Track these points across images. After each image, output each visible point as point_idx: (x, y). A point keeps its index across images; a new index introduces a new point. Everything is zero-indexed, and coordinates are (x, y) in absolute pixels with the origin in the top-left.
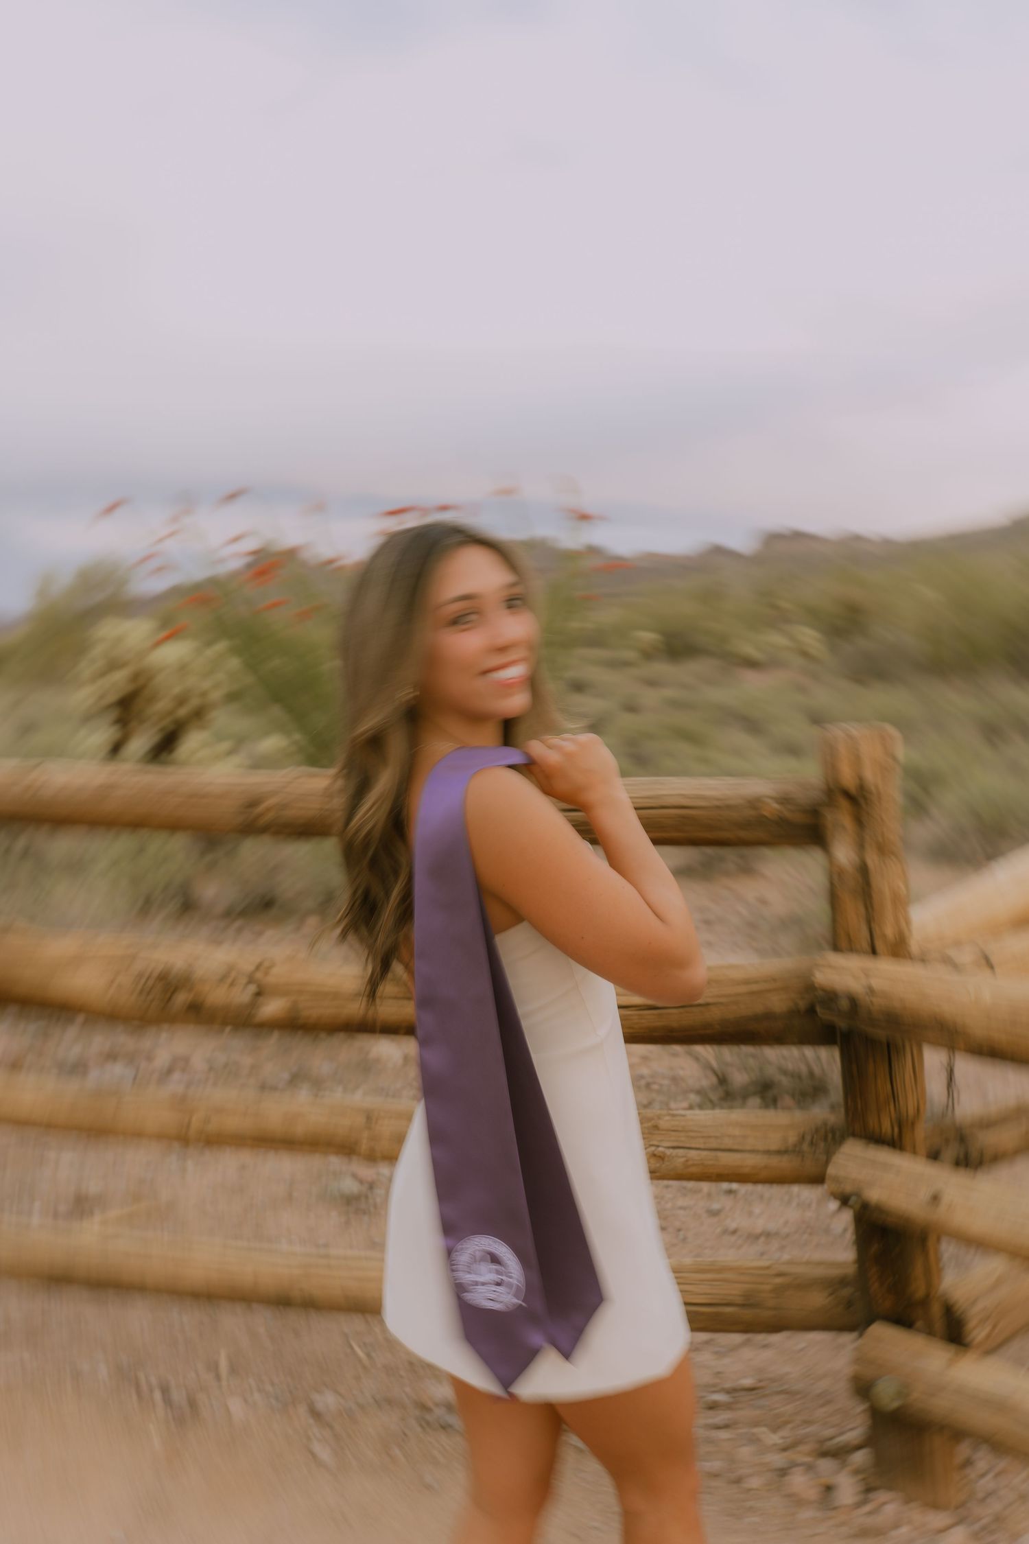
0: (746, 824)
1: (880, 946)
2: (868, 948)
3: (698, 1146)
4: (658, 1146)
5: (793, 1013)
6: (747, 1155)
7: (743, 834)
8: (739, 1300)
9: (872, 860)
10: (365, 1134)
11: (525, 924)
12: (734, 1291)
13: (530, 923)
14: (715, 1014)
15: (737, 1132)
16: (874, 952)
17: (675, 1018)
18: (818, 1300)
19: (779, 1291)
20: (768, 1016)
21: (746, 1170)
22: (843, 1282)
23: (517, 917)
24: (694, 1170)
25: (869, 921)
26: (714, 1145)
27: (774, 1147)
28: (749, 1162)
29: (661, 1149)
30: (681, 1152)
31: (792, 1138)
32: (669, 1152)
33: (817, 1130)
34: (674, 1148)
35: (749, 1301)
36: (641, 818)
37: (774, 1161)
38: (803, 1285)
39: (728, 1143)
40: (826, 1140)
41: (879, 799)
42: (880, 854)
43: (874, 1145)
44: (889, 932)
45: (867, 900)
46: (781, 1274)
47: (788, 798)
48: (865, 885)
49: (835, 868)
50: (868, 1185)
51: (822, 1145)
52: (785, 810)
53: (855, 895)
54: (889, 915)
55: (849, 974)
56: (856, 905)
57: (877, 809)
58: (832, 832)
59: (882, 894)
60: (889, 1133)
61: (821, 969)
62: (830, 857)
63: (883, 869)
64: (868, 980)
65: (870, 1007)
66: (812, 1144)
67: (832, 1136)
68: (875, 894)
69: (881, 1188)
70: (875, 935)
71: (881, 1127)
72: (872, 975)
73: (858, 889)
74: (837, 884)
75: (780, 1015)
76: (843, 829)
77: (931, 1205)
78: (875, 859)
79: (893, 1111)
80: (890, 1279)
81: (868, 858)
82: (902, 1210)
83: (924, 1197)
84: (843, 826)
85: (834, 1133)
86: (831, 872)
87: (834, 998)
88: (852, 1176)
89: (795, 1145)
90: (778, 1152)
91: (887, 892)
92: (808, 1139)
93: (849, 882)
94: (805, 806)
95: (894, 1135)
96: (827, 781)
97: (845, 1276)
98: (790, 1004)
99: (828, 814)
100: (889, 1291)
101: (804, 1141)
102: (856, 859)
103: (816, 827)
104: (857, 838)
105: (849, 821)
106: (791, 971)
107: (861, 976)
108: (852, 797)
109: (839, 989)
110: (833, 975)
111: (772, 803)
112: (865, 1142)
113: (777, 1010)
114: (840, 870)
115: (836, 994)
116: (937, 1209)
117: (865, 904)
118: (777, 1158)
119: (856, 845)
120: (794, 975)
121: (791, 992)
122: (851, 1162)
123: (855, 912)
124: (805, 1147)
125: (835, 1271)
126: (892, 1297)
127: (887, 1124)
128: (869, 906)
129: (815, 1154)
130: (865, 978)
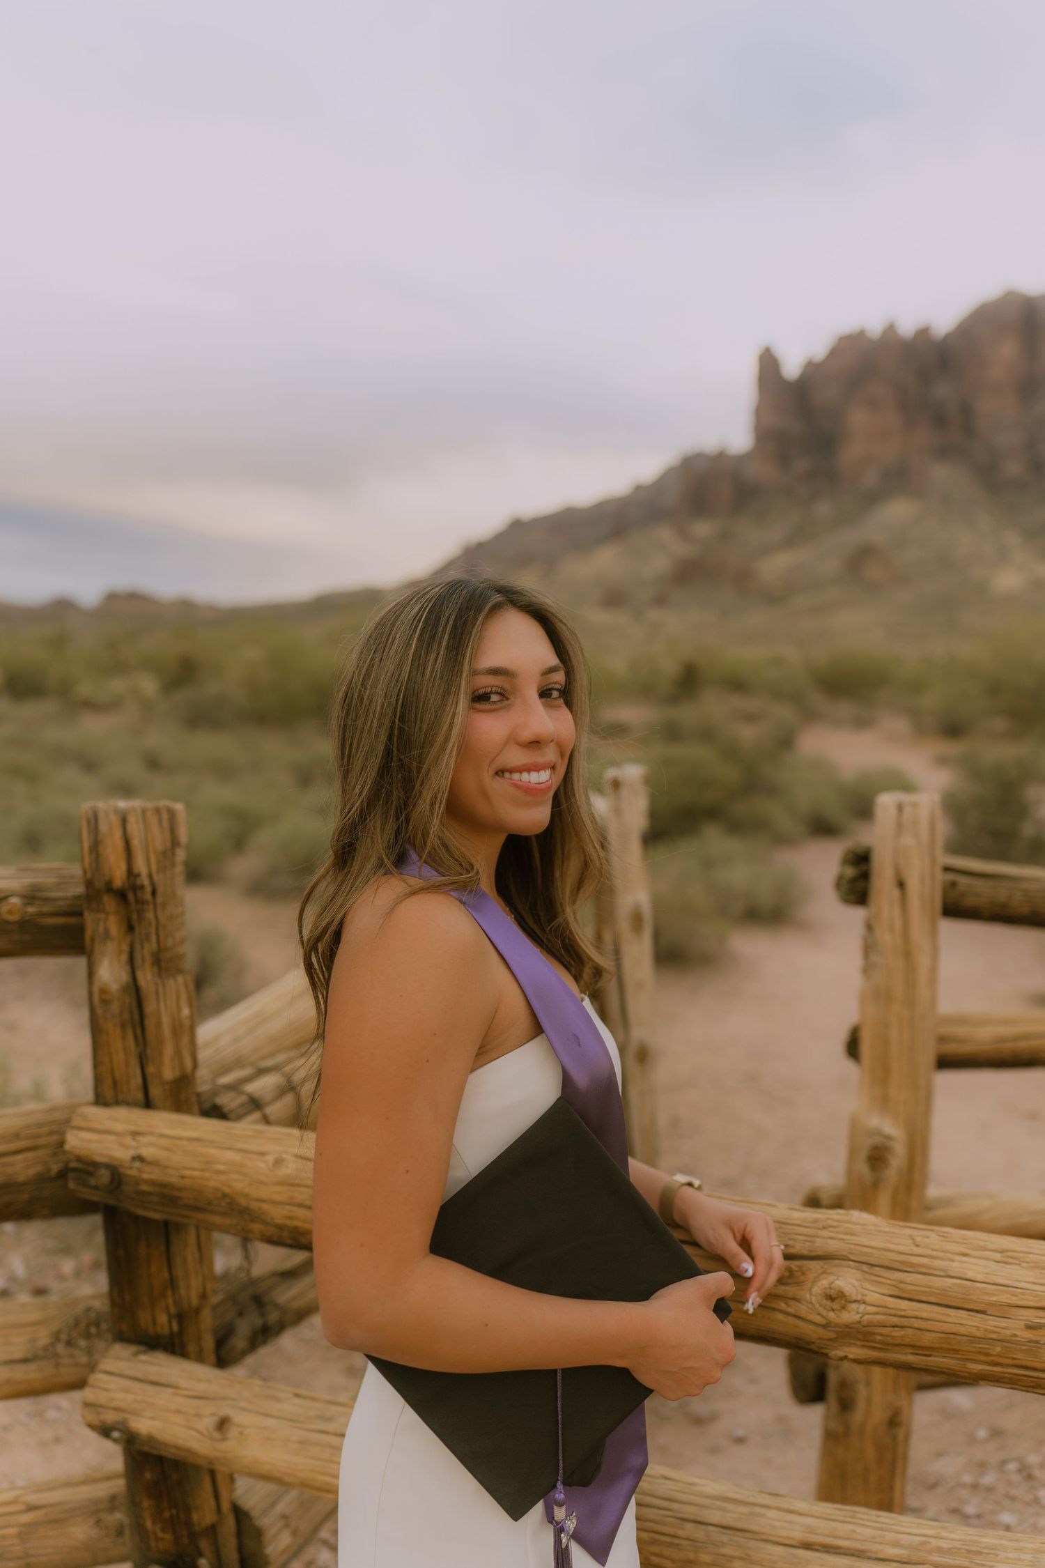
1: (156, 1092)
2: (140, 1096)
5: (42, 1179)
9: (146, 977)
16: (148, 1104)
19: (27, 1532)
22: (112, 1503)
25: (143, 1061)
27: (18, 1355)
31: (43, 1338)
33: (77, 1323)
37: (18, 1373)
38: (58, 1518)
40: (88, 1336)
41: (154, 893)
42: (156, 969)
43: (145, 1352)
44: (169, 1074)
45: (139, 1031)
46: (31, 1508)
47: (38, 894)
48: (136, 1012)
49: (96, 989)
50: (136, 1413)
51: (83, 1343)
52: (31, 909)
53: (123, 1026)
54: (168, 1050)
55: (112, 1138)
56: (124, 1038)
57: (151, 907)
58: (92, 939)
59: (159, 1023)
60: (166, 1331)
61: (75, 1132)
62: (91, 974)
63: (161, 989)
64: (137, 1148)
65: (138, 1182)
66: (69, 1343)
67: (93, 1330)
68: (150, 1023)
69: (153, 1418)
70: (149, 1079)
71: (154, 1323)
72: (143, 1140)
73: (126, 1016)
74: (99, 1011)
75: (24, 1184)
76: (107, 935)
77: (217, 1435)
78: (149, 976)
79: (170, 1300)
80: (167, 1514)
81: (140, 975)
82: (181, 1442)
83: (208, 1423)
84: (107, 931)
85: (97, 1325)
86: (91, 995)
87: (91, 1169)
88: (115, 1404)
89: (45, 1348)
90: (25, 1361)
91: (165, 1020)
92: (64, 1337)
93: (115, 1007)
94: (59, 903)
95: (172, 1334)
96: (85, 872)
97: (113, 1498)
98: (39, 1169)
99: (86, 914)
100: (163, 1530)
101: (58, 1340)
102: (124, 977)
103: (81, 929)
104: (125, 948)
105: (113, 925)
106: (41, 1125)
107: (129, 1140)
108: (121, 895)
109: (98, 1159)
110: (90, 1141)
111: (15, 900)
112: (133, 1348)
113: (21, 1178)
114: (103, 991)
115: (95, 1165)
116: (224, 1439)
117: (136, 1037)
118: (23, 1367)
119: (125, 957)
120: (46, 1129)
121: (40, 1153)
122: (114, 1383)
123: (122, 1049)
124: (60, 1348)
125: (102, 1491)
126: (168, 1537)
127: (163, 1319)
128: (140, 1038)
129: (72, 1356)
130: (134, 1144)
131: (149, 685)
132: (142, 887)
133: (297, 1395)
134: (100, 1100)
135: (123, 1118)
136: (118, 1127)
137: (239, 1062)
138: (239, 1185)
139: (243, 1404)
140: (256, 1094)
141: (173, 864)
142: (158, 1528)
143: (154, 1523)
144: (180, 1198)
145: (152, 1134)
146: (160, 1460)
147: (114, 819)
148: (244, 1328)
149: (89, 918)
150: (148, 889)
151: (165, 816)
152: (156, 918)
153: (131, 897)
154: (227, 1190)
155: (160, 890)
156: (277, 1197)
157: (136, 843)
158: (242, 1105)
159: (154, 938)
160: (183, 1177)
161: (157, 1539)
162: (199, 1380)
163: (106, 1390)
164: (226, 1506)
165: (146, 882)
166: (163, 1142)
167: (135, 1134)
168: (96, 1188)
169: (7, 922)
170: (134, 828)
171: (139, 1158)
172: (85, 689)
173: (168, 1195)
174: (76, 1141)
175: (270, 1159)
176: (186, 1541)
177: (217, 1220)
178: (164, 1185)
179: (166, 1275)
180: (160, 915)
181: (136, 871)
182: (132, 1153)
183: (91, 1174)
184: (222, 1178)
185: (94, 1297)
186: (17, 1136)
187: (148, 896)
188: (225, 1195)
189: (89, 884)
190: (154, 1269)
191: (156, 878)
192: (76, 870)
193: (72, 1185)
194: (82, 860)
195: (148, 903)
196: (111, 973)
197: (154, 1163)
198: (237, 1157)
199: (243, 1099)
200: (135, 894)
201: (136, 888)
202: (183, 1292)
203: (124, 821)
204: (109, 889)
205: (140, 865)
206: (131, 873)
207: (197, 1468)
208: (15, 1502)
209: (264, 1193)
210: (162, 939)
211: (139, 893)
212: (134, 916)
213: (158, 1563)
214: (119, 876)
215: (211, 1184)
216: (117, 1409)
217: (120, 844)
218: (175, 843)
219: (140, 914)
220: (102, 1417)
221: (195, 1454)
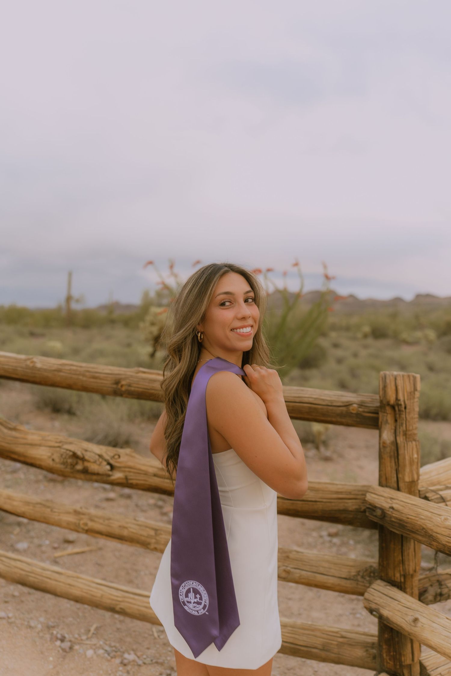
0: (341, 415)
1: (401, 485)
2: (395, 485)
3: (307, 569)
4: (287, 566)
5: (358, 511)
6: (330, 578)
7: (339, 419)
8: (320, 647)
9: (400, 440)
10: (153, 541)
11: (232, 450)
12: (318, 642)
13: (234, 450)
14: (319, 506)
15: (326, 565)
16: (398, 489)
17: (300, 506)
18: (359, 653)
19: (340, 645)
20: (345, 511)
21: (329, 585)
23: (228, 447)
24: (303, 581)
25: (397, 472)
26: (315, 571)
27: (343, 576)
28: (331, 581)
29: (289, 568)
30: (298, 571)
31: (353, 572)
32: (292, 570)
33: (366, 570)
34: (295, 568)
35: (325, 648)
36: (287, 406)
37: (343, 583)
38: (353, 644)
39: (322, 570)
40: (370, 576)
41: (405, 408)
42: (404, 437)
43: (389, 586)
44: (407, 479)
45: (396, 460)
46: (342, 637)
47: (363, 404)
48: (396, 452)
49: (381, 442)
50: (383, 607)
51: (368, 578)
52: (360, 409)
53: (391, 457)
54: (408, 470)
55: (383, 498)
56: (391, 462)
57: (404, 413)
58: (381, 423)
59: (404, 458)
60: (399, 580)
61: (370, 494)
62: (380, 436)
63: (406, 445)
64: (392, 504)
65: (391, 517)
66: (363, 577)
67: (372, 575)
68: (401, 458)
69: (389, 611)
70: (399, 479)
71: (394, 576)
72: (394, 501)
73: (392, 454)
74: (382, 450)
75: (351, 511)
76: (387, 422)
77: (413, 624)
78: (402, 439)
79: (401, 568)
80: (392, 654)
81: (398, 438)
82: (399, 623)
83: (410, 619)
84: (387, 420)
85: (374, 573)
86: (380, 443)
87: (374, 509)
88: (376, 602)
89: (354, 576)
90: (346, 579)
91: (407, 458)
92: (361, 574)
93: (388, 450)
94: (371, 408)
95: (401, 582)
96: (380, 397)
97: (373, 644)
98: (357, 507)
99: (380, 413)
100: (390, 659)
101: (359, 574)
102: (392, 438)
103: (377, 419)
104: (393, 428)
105: (390, 418)
106: (359, 491)
107: (389, 501)
108: (393, 407)
109: (377, 505)
110: (375, 498)
111: (355, 405)
112: (385, 583)
113: (350, 509)
114: (384, 443)
115: (376, 507)
116: (415, 626)
117: (395, 462)
118: (345, 581)
119: (393, 431)
120: (360, 493)
121: (358, 501)
122: (376, 594)
123: (390, 466)
124: (359, 578)
125: (370, 640)
126: (392, 663)
127: (398, 575)
128: (397, 463)
129: (363, 582)
130: (391, 502)
131: (432, 334)
132: (401, 405)
133: (447, 618)
134: (381, 484)
135: (388, 492)
136: (386, 495)
137: (439, 483)
138: (429, 525)
139: (424, 615)
140: (443, 496)
141: (414, 398)
142: (388, 658)
143: (387, 656)
144: (406, 526)
145: (398, 500)
146: (392, 630)
147: (393, 379)
148: (432, 592)
149: (381, 415)
150: (403, 406)
151: (412, 378)
152: (406, 417)
153: (397, 408)
154: (424, 526)
155: (408, 407)
156: (443, 533)
157: (400, 388)
158: (437, 498)
159: (404, 425)
160: (408, 518)
161: (387, 662)
162: (408, 601)
163: (373, 595)
164: (416, 659)
165: (402, 403)
166: (402, 503)
167: (391, 498)
168: (376, 516)
169: (352, 413)
170: (400, 382)
171: (392, 508)
172: (405, 335)
173: (402, 524)
174: (370, 497)
175: (443, 518)
176: (398, 667)
177: (420, 538)
178: (400, 520)
179: (401, 558)
180: (407, 416)
181: (399, 398)
182: (390, 505)
183: (374, 511)
184: (423, 521)
185: (374, 563)
186: (350, 493)
187: (403, 409)
188: (424, 528)
189: (381, 402)
190: (396, 554)
191: (406, 402)
192: (377, 397)
193: (367, 514)
194: (379, 394)
195: (403, 411)
196: (387, 436)
197: (397, 511)
198: (429, 514)
199: (438, 496)
200: (398, 407)
201: (399, 405)
202: (406, 566)
203: (396, 379)
204: (388, 404)
205: (401, 397)
206: (397, 399)
207: (405, 636)
208: (337, 632)
209: (439, 530)
210: (408, 426)
211: (400, 407)
212: (398, 416)
213: (387, 672)
214: (392, 401)
215: (419, 523)
216: (376, 604)
217: (394, 388)
218: (415, 389)
219: (400, 415)
220: (370, 605)
221: (404, 629)
